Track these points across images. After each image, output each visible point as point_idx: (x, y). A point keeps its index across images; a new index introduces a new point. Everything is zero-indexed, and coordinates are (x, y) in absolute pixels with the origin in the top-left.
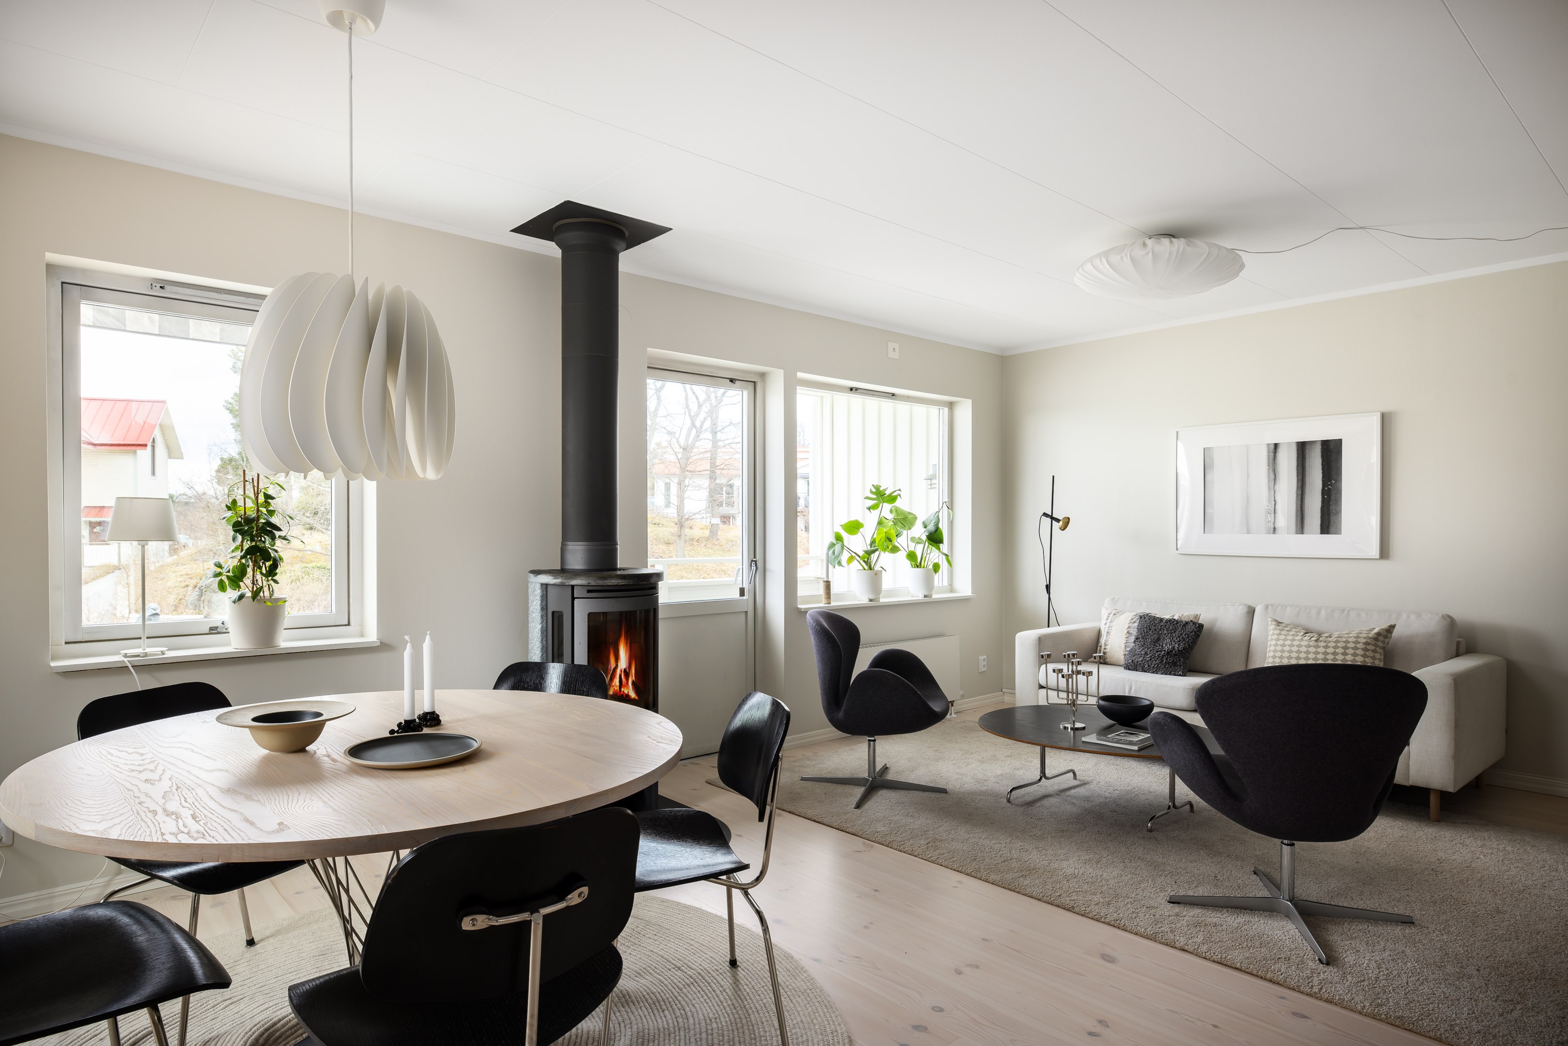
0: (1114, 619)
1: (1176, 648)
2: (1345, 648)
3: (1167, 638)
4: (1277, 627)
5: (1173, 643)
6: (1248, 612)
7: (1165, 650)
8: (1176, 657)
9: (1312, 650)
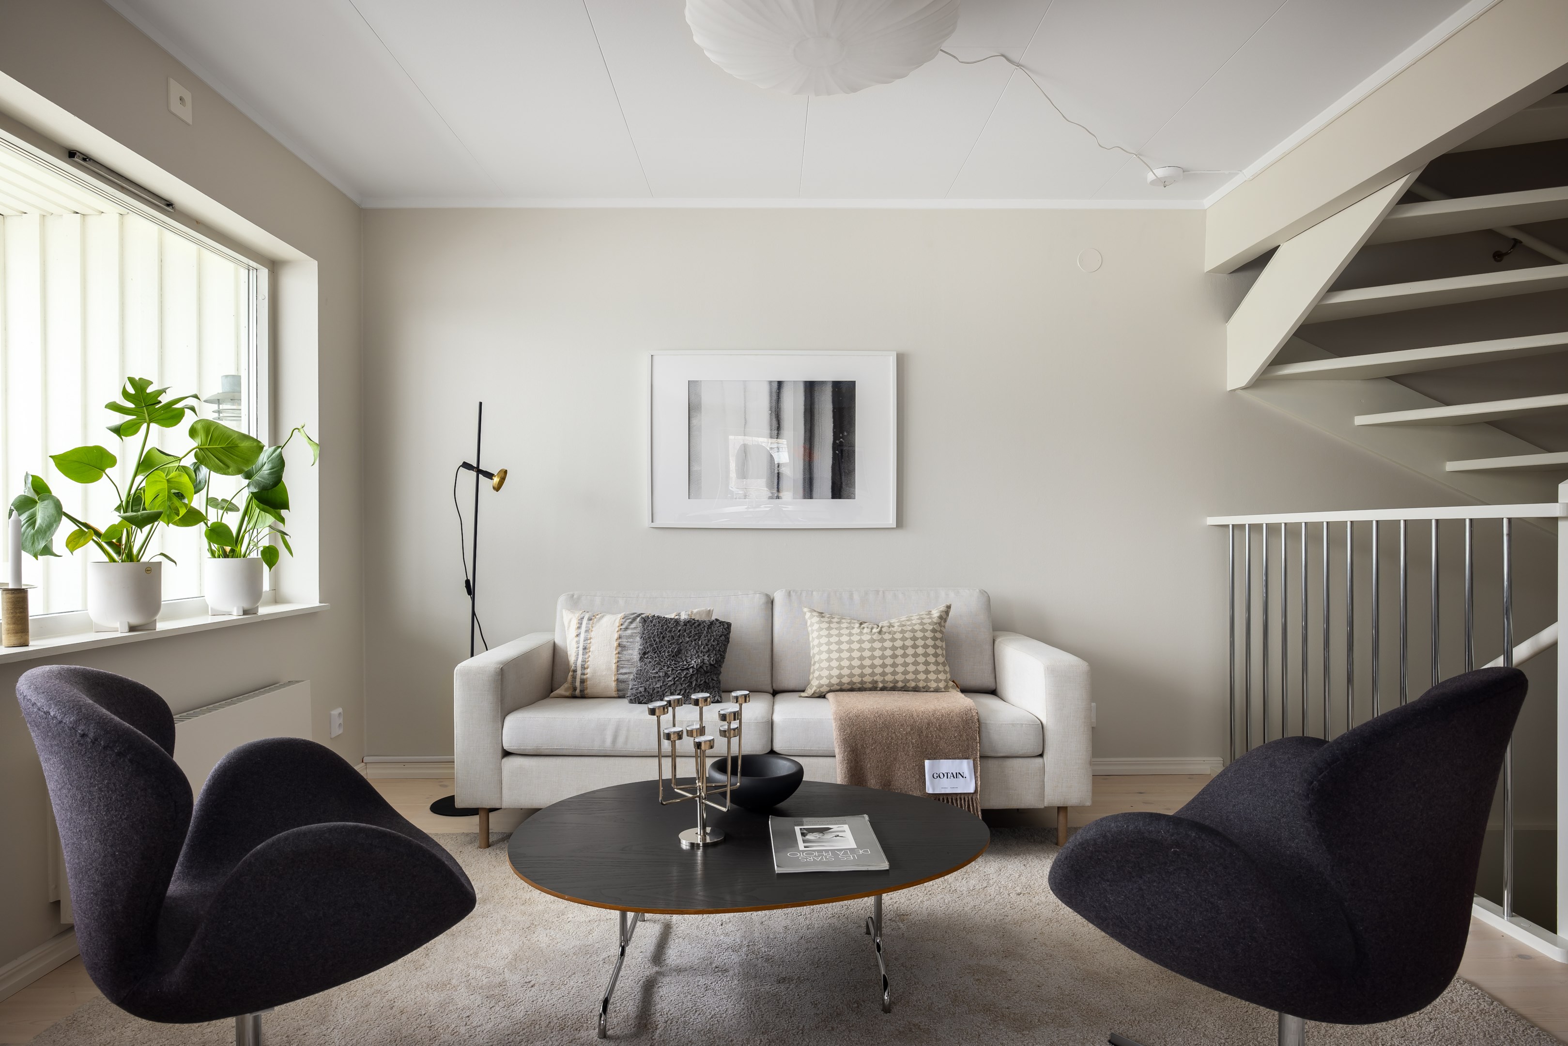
0: (592, 627)
1: (706, 661)
2: (914, 639)
3: (690, 648)
4: (822, 619)
5: (701, 655)
6: (767, 603)
7: (693, 667)
8: (707, 675)
9: (877, 645)
